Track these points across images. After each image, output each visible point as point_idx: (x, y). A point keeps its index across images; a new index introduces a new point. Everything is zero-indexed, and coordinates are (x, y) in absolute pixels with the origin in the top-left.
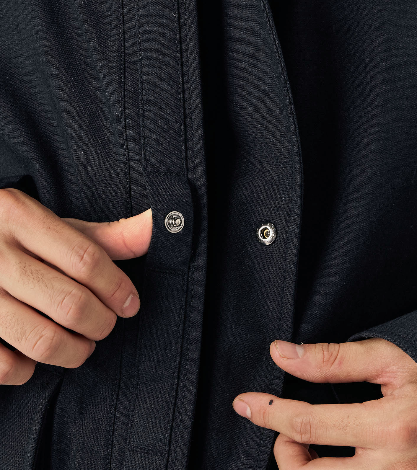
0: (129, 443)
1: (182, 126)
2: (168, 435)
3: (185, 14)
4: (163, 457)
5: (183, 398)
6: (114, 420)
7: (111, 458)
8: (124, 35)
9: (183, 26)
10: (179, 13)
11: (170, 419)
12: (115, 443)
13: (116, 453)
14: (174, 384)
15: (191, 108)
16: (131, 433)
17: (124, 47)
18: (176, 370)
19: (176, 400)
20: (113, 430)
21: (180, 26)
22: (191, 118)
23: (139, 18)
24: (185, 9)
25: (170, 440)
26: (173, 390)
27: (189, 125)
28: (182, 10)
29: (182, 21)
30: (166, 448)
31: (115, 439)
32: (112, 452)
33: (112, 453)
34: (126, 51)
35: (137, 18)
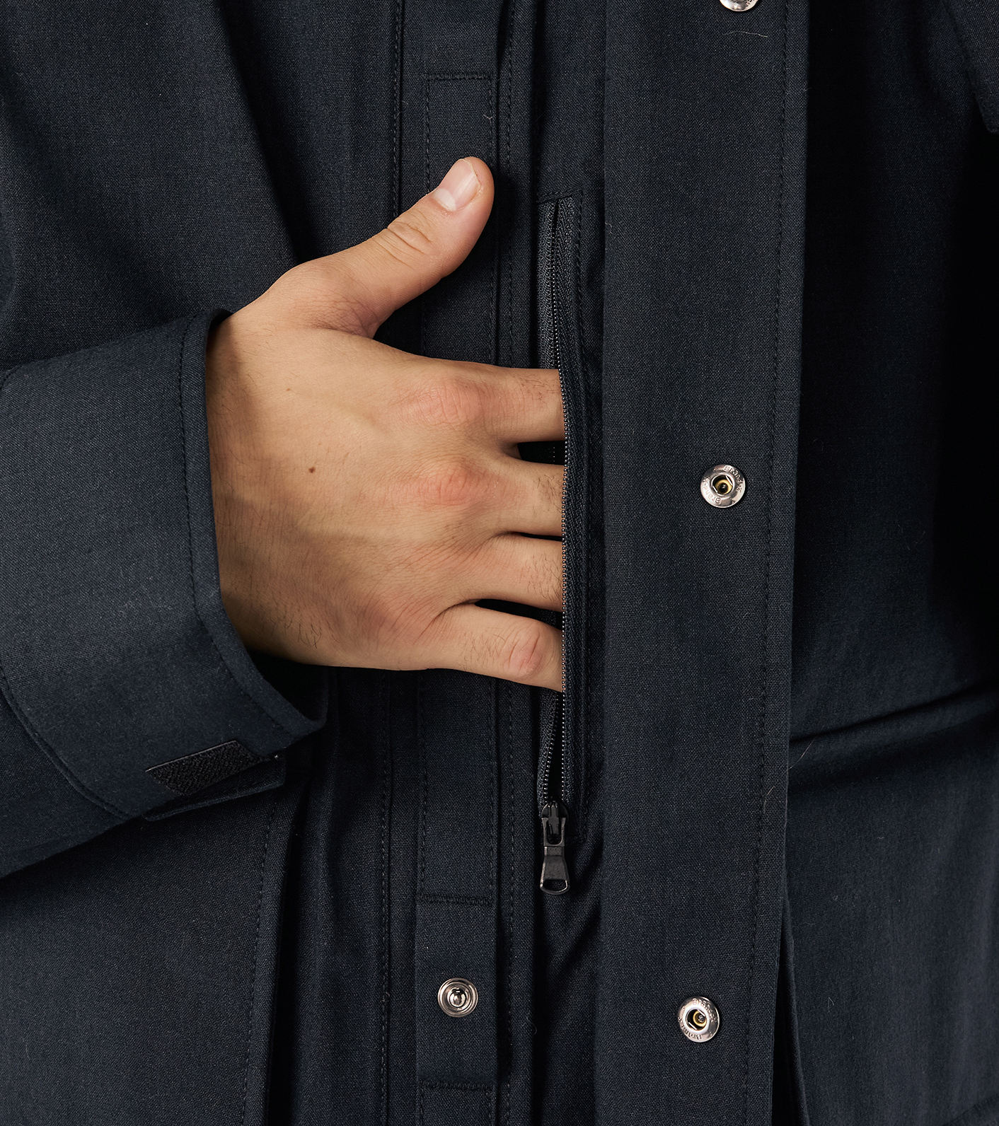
0: (422, 889)
1: (493, 316)
2: (493, 864)
3: (509, 115)
4: (490, 905)
5: (513, 794)
6: (389, 849)
7: (389, 922)
8: (400, 148)
9: (503, 137)
10: (498, 113)
11: (494, 833)
12: (394, 892)
13: (397, 911)
14: (492, 769)
15: (511, 284)
16: (423, 870)
17: (400, 171)
18: (492, 742)
19: (500, 798)
20: (389, 867)
21: (498, 137)
22: (510, 300)
23: (429, 120)
24: (509, 106)
25: (499, 873)
26: (492, 781)
27: (505, 313)
28: (503, 108)
29: (502, 127)
30: (493, 887)
31: (393, 886)
32: (389, 910)
33: (390, 913)
34: (404, 180)
35: (425, 120)
